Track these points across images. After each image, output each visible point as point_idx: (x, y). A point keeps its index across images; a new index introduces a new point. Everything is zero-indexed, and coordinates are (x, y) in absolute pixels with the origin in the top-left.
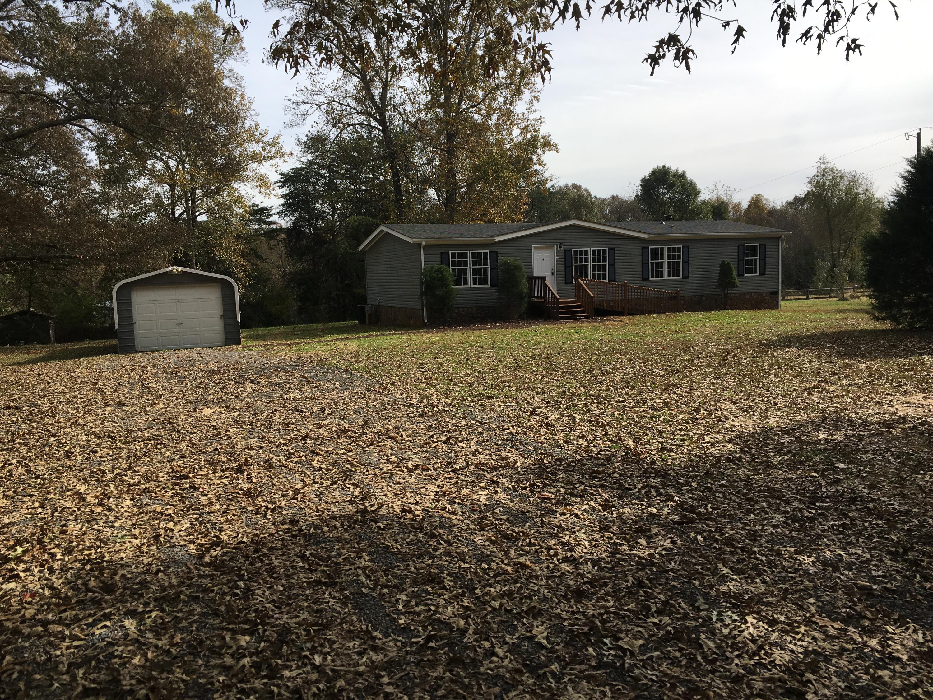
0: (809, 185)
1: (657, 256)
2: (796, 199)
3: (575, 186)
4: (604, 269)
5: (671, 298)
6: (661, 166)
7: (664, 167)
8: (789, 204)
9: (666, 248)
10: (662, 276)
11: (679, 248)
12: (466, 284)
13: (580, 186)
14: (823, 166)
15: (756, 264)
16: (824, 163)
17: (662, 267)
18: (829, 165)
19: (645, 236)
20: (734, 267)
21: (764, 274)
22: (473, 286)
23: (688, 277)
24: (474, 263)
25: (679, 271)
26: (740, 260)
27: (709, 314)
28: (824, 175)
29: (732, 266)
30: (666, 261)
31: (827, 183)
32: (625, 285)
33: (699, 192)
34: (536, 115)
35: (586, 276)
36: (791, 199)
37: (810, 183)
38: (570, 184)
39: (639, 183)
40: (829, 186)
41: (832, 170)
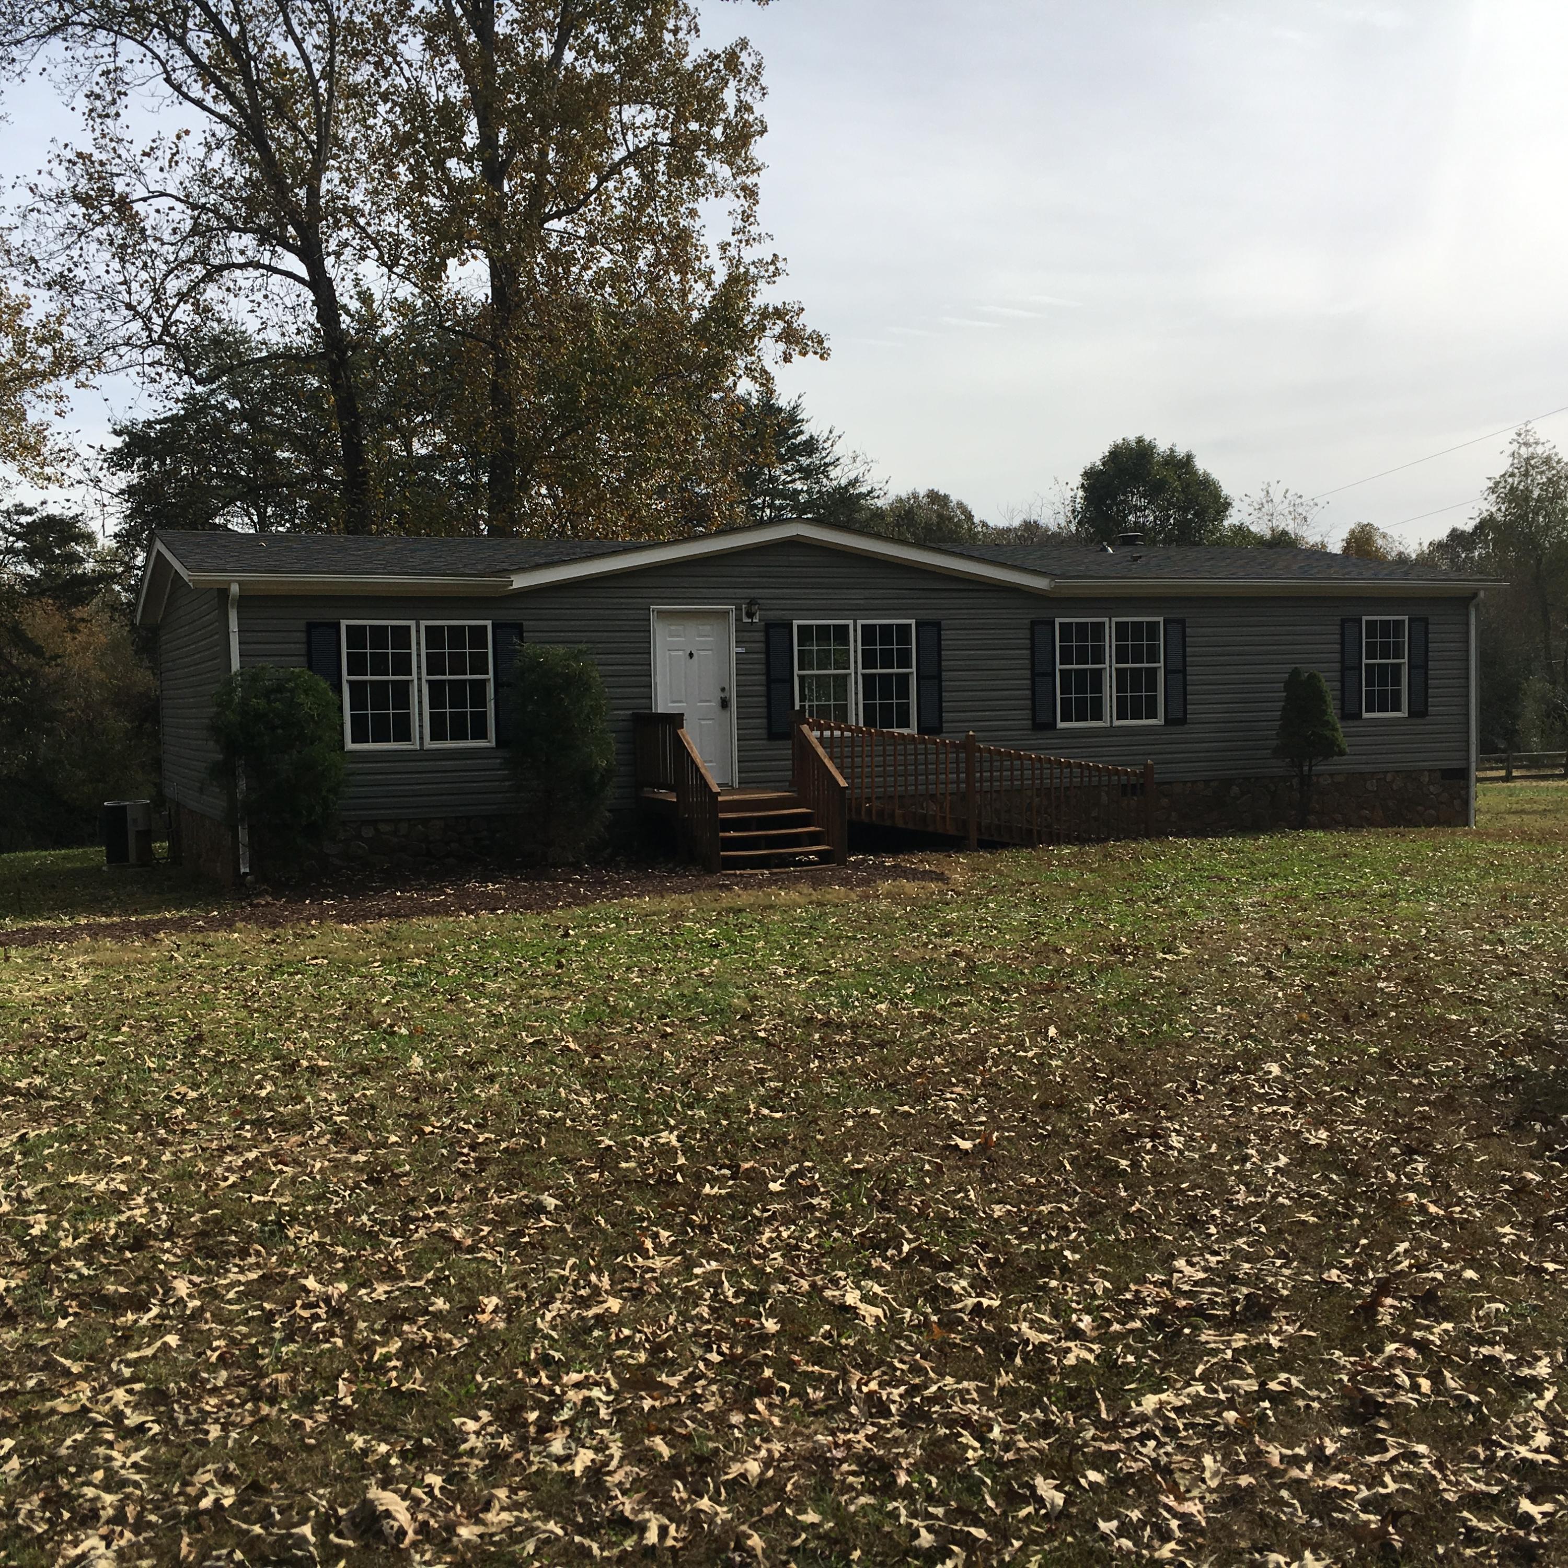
0: (1493, 497)
1: (1082, 651)
2: (1456, 536)
3: (934, 496)
4: (904, 692)
5: (1129, 790)
6: (1132, 437)
7: (1140, 441)
8: (1439, 547)
9: (1110, 624)
10: (1098, 716)
11: (1153, 626)
12: (405, 735)
13: (946, 497)
14: (1524, 451)
15: (1397, 681)
16: (1527, 444)
17: (1097, 687)
18: (1539, 450)
19: (1040, 583)
20: (1330, 689)
21: (1424, 714)
22: (429, 744)
23: (1183, 721)
24: (434, 665)
25: (1153, 701)
26: (1348, 668)
27: (1249, 844)
28: (1526, 474)
29: (1325, 686)
30: (1110, 666)
31: (1536, 494)
32: (968, 746)
33: (1227, 505)
34: (761, 251)
35: (842, 713)
36: (1441, 534)
37: (1493, 490)
38: (922, 492)
39: (1077, 480)
40: (1539, 498)
41: (1547, 461)
